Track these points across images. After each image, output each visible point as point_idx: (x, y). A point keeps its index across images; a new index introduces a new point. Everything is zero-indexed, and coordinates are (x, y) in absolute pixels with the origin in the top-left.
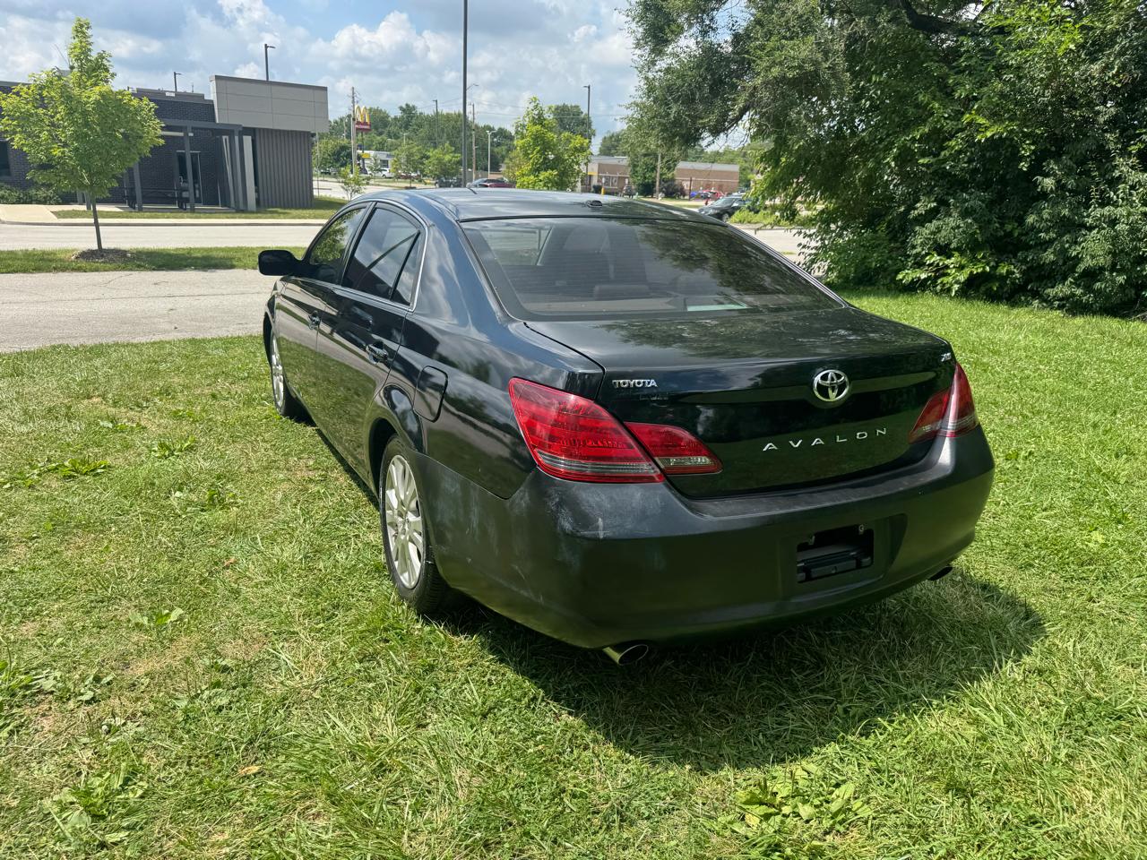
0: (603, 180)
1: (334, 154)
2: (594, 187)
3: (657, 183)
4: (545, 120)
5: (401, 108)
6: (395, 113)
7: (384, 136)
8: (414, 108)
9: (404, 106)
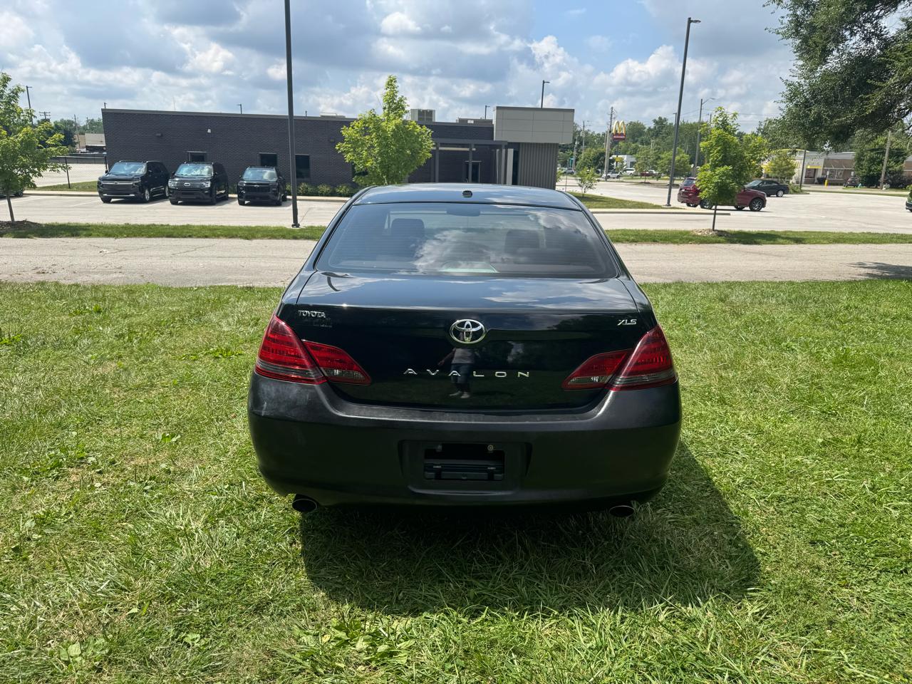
0: (828, 173)
1: (594, 159)
2: (818, 179)
3: (883, 175)
4: (728, 124)
5: (655, 121)
6: (649, 124)
7: (638, 144)
8: (665, 120)
9: (657, 119)
